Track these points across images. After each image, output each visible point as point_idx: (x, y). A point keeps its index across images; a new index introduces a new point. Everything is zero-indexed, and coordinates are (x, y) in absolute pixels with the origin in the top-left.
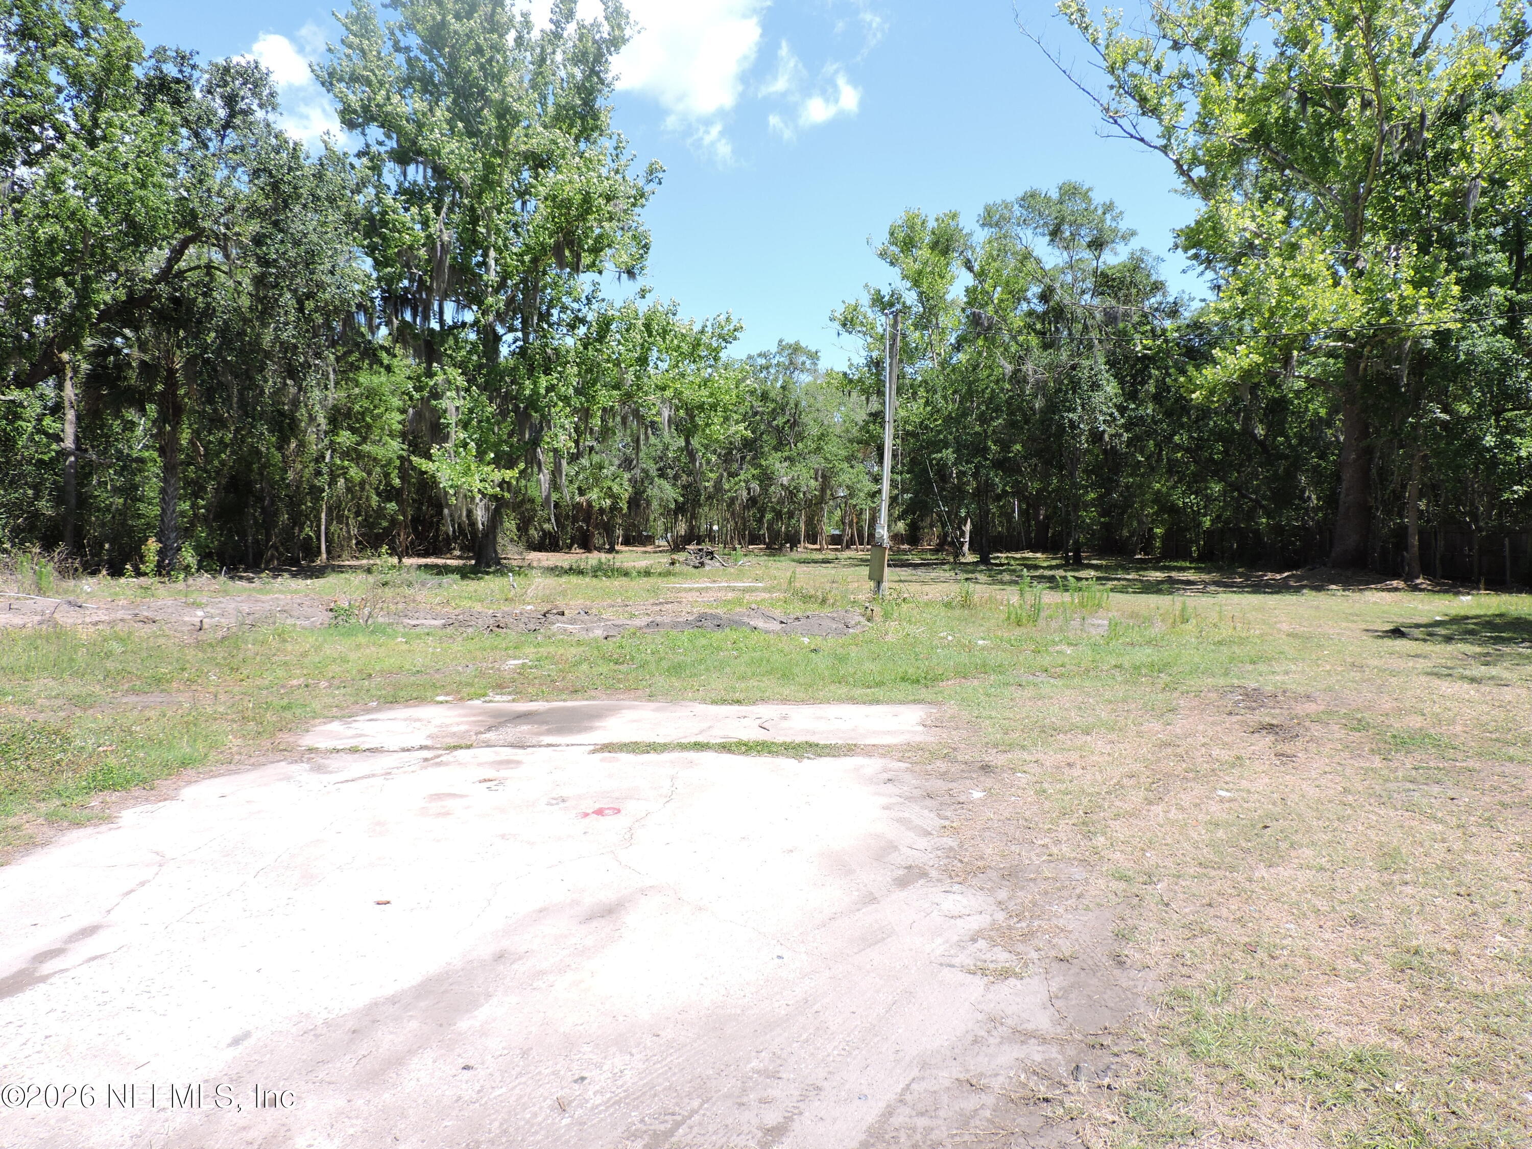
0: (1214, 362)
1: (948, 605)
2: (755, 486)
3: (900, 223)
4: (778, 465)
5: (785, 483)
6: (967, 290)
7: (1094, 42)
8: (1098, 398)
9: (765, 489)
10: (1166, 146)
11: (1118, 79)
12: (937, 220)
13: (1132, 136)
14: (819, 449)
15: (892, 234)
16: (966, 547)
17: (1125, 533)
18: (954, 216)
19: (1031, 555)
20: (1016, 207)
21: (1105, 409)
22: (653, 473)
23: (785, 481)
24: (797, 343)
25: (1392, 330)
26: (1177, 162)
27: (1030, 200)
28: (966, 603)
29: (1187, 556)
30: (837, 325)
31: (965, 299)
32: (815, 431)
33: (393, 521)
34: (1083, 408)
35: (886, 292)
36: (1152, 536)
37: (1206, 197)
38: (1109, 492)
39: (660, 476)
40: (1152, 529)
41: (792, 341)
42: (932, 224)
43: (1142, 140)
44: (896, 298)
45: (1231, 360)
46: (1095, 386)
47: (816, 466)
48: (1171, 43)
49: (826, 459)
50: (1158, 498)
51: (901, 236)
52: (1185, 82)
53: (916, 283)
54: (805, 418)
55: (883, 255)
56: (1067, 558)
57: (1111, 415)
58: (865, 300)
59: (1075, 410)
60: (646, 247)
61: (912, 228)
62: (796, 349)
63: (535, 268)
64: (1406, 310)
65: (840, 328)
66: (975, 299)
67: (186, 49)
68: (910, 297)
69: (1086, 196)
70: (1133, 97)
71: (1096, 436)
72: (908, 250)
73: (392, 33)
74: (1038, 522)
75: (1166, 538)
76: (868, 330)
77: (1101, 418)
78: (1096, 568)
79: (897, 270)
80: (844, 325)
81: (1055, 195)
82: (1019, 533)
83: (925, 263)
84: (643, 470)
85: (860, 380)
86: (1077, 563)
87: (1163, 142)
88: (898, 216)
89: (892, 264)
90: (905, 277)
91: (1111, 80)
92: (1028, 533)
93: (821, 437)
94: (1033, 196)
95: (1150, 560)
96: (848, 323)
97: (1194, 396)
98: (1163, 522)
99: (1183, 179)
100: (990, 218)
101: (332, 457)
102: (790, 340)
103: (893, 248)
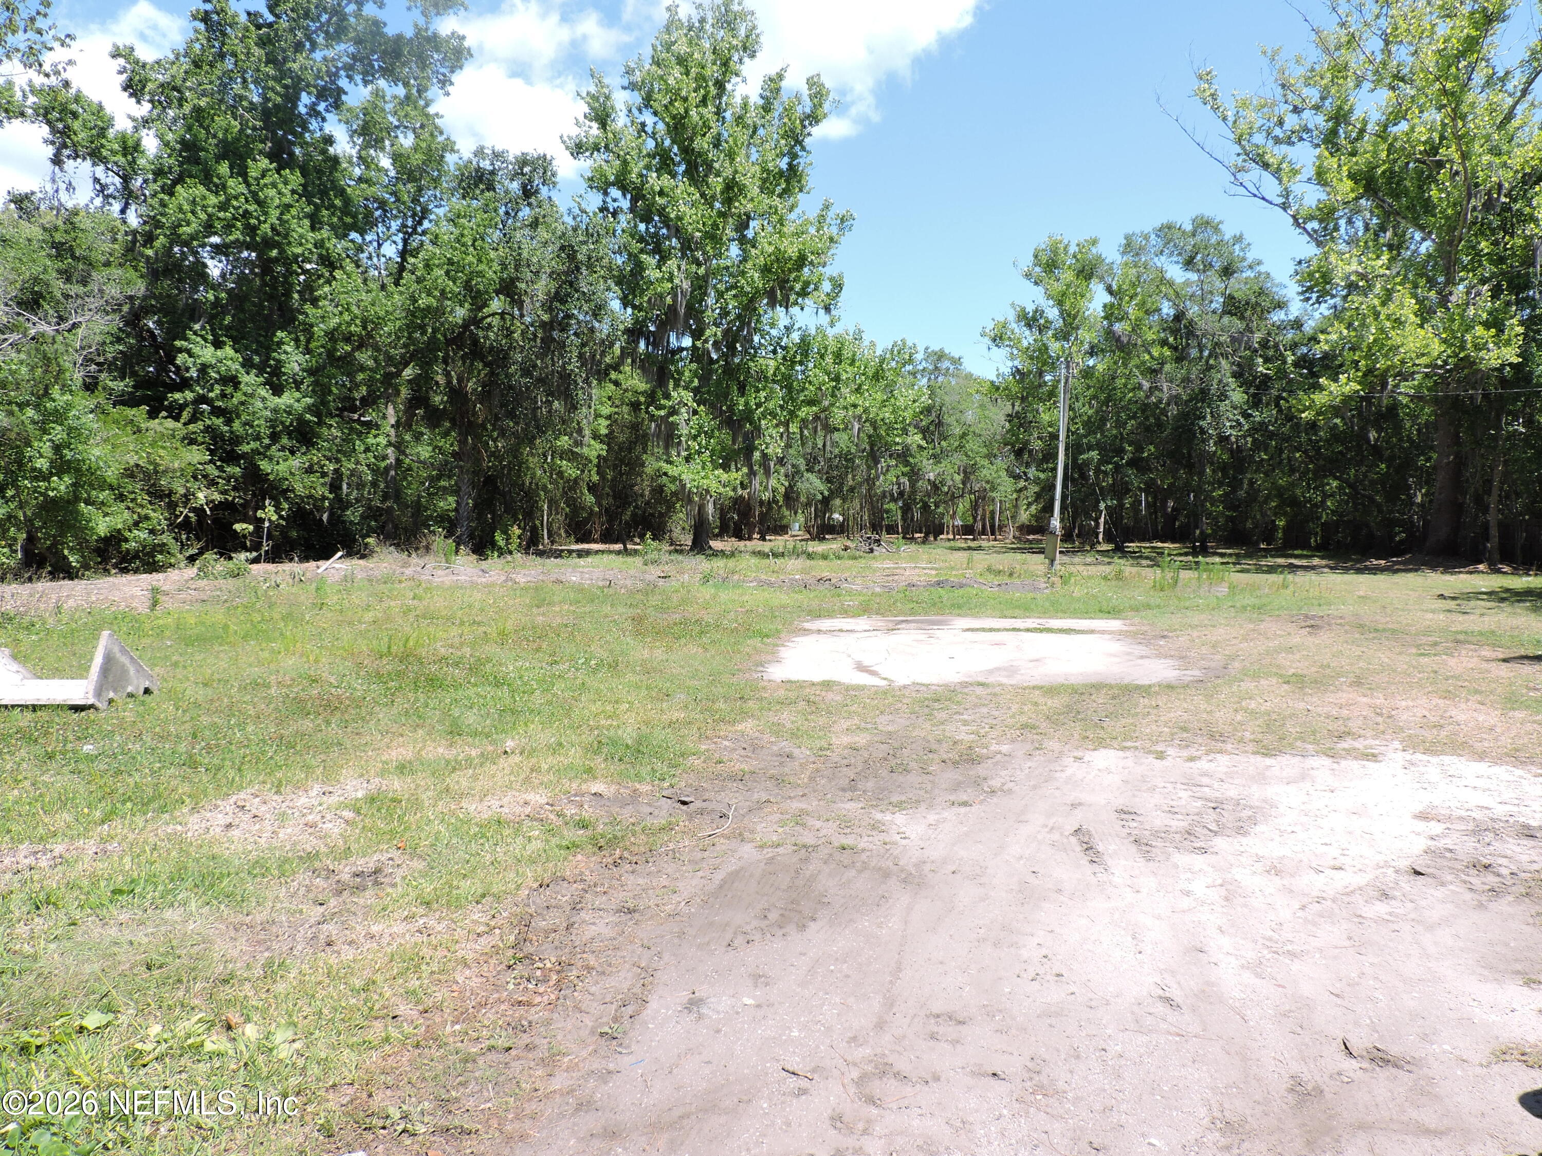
0: (1321, 388)
1: (1105, 578)
2: (905, 480)
3: (1044, 247)
4: (925, 462)
5: (932, 478)
6: (1105, 306)
7: (1225, 119)
8: (1224, 406)
9: (913, 484)
10: (1284, 203)
11: (1243, 148)
12: (1078, 245)
13: (1255, 196)
14: (961, 447)
15: (1036, 257)
16: (1101, 536)
17: (1249, 525)
18: (1094, 242)
19: (1160, 544)
20: (1153, 236)
21: (1231, 417)
22: (803, 468)
23: (932, 476)
24: (942, 350)
25: (1467, 362)
26: (1294, 217)
27: (1167, 231)
28: (1119, 576)
29: (1305, 545)
30: (987, 341)
31: (1103, 314)
32: (958, 431)
33: (591, 513)
34: (1212, 416)
35: (1030, 309)
36: (1275, 528)
37: (1319, 244)
38: (1234, 490)
39: (807, 470)
40: (1274, 521)
41: (937, 349)
42: (1073, 249)
43: (1263, 199)
44: (1039, 312)
45: (1333, 387)
46: (1223, 396)
47: (958, 463)
48: (1291, 108)
49: (967, 455)
50: (1280, 492)
51: (1044, 259)
52: (1305, 136)
53: (1060, 303)
54: (947, 419)
55: (1028, 276)
56: (1194, 547)
57: (1237, 421)
58: (1011, 316)
59: (1204, 418)
60: (840, 286)
61: (1055, 252)
62: (940, 356)
63: (749, 308)
64: (1477, 348)
65: (990, 343)
66: (1112, 314)
67: (499, 148)
68: (1053, 313)
69: (1216, 229)
70: (1257, 163)
71: (1223, 440)
72: (1051, 271)
73: (630, 111)
74: (1165, 514)
75: (1287, 529)
76: (1015, 343)
77: (1228, 424)
78: (1222, 555)
79: (1040, 289)
80: (994, 340)
81: (1188, 227)
82: (1146, 524)
83: (1068, 286)
84: (793, 466)
85: (1006, 389)
86: (1204, 551)
87: (1282, 200)
88: (1041, 240)
89: (1036, 283)
90: (1049, 297)
91: (1238, 149)
92: (1155, 524)
93: (964, 435)
94: (1169, 227)
95: (1271, 550)
96: (998, 339)
97: (1303, 415)
98: (1285, 514)
99: (1299, 230)
100: (1129, 246)
101: (552, 459)
102: (935, 347)
103: (1038, 269)
